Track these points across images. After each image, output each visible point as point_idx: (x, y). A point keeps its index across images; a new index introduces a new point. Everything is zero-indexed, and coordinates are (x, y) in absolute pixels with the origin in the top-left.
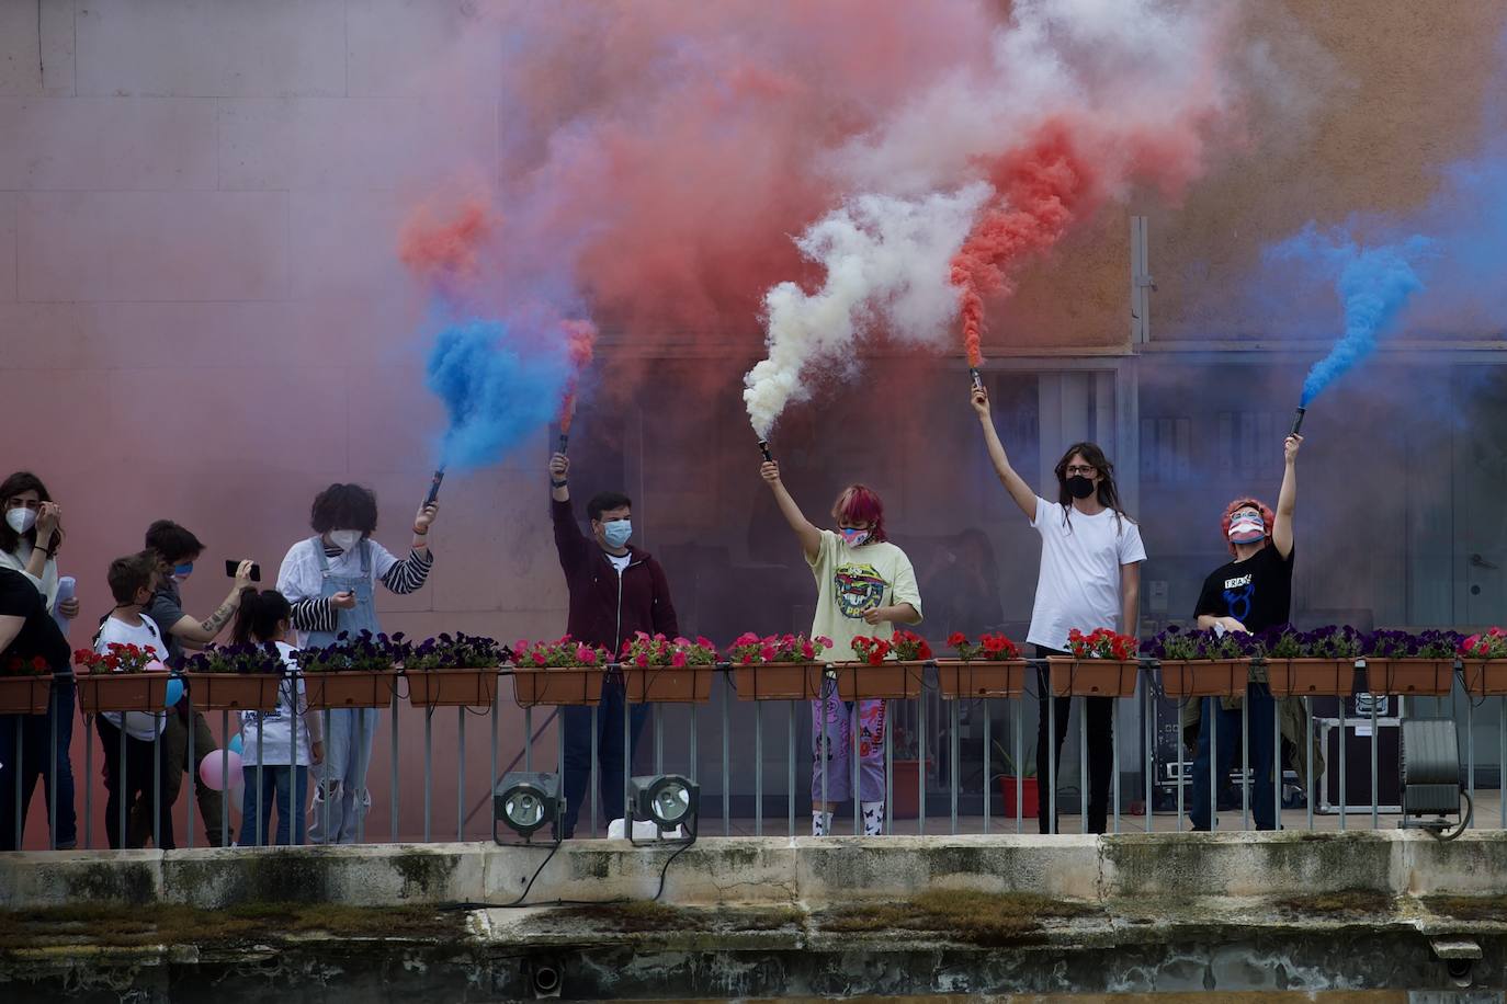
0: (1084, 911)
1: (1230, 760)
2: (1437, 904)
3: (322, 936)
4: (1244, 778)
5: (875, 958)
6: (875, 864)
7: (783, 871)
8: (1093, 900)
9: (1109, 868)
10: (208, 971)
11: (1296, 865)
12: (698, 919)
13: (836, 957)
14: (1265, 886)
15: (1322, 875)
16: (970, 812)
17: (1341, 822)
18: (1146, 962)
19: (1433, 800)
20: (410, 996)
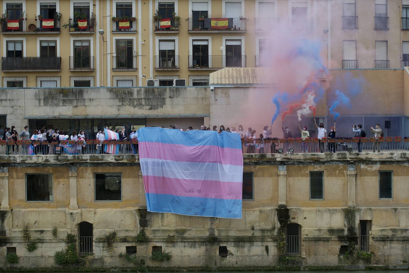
1: (332, 147)
2: (350, 158)
3: (265, 160)
4: (333, 149)
5: (307, 162)
6: (307, 155)
7: (300, 156)
8: (324, 158)
9: (325, 155)
10: (257, 163)
11: (339, 155)
12: (294, 159)
13: (304, 162)
14: (337, 157)
15: (341, 156)
16: (314, 151)
17: (343, 152)
18: (328, 163)
19: (350, 150)
20: (272, 165)
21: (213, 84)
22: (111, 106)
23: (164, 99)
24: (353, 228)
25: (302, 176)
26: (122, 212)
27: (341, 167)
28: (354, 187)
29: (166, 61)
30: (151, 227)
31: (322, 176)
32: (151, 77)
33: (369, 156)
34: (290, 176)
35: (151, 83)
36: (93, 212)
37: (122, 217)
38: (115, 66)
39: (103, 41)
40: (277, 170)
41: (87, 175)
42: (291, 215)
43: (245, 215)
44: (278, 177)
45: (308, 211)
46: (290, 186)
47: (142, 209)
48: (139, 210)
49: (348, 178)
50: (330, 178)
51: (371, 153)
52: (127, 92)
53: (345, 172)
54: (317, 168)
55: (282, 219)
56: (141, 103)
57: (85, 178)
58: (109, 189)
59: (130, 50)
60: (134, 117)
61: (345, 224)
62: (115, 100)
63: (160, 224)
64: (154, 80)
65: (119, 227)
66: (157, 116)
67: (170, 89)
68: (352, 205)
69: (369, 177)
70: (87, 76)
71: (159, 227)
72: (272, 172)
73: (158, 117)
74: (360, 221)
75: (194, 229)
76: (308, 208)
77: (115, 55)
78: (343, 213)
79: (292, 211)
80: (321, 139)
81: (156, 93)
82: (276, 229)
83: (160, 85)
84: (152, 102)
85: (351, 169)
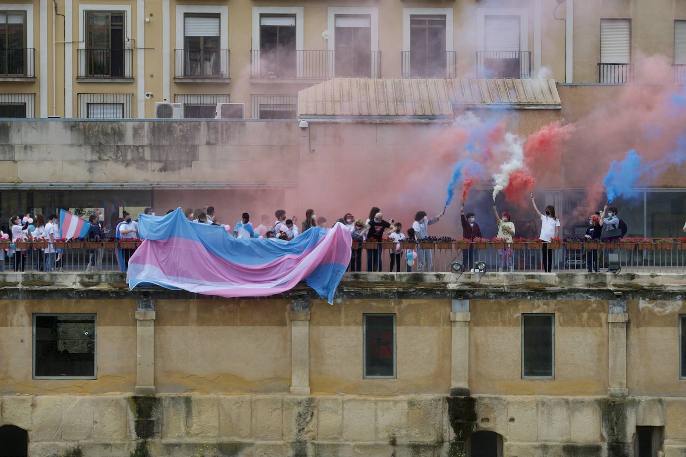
0: (553, 286)
2: (614, 285)
3: (423, 287)
5: (517, 293)
6: (516, 277)
7: (501, 278)
8: (554, 284)
9: (557, 278)
10: (404, 293)
11: (590, 278)
12: (486, 286)
13: (510, 293)
14: (585, 282)
15: (595, 280)
16: (533, 268)
18: (563, 295)
19: (614, 268)
20: (437, 298)
21: (306, 115)
22: (72, 162)
23: (194, 148)
24: (622, 443)
25: (504, 324)
26: (96, 403)
27: (594, 306)
28: (623, 350)
29: (200, 61)
30: (161, 438)
31: (550, 325)
32: (165, 96)
33: (658, 281)
34: (477, 325)
35: (164, 111)
36: (30, 404)
37: (96, 415)
38: (82, 72)
39: (56, 14)
40: (448, 309)
41: (15, 318)
42: (481, 411)
43: (376, 411)
44: (451, 326)
45: (519, 403)
46: (477, 346)
47: (141, 395)
48: (135, 398)
49: (610, 330)
50: (567, 329)
51: (662, 274)
52: (110, 131)
53: (603, 316)
54: (538, 307)
55: (459, 421)
56: (142, 155)
57: (11, 325)
58: (66, 352)
59: (117, 35)
60: (127, 186)
61: (602, 435)
62: (83, 149)
63: (183, 429)
64: (172, 104)
65: (89, 437)
66: (179, 186)
67: (208, 126)
68: (618, 392)
69: (658, 329)
70: (18, 94)
71: (179, 437)
72: (437, 314)
73: (180, 188)
74: (638, 427)
75: (258, 442)
76: (519, 398)
77: (83, 46)
78: (599, 410)
79: (483, 402)
80: (548, 240)
81: (177, 133)
82: (447, 446)
83: (186, 116)
84: (167, 155)
85: (617, 309)
